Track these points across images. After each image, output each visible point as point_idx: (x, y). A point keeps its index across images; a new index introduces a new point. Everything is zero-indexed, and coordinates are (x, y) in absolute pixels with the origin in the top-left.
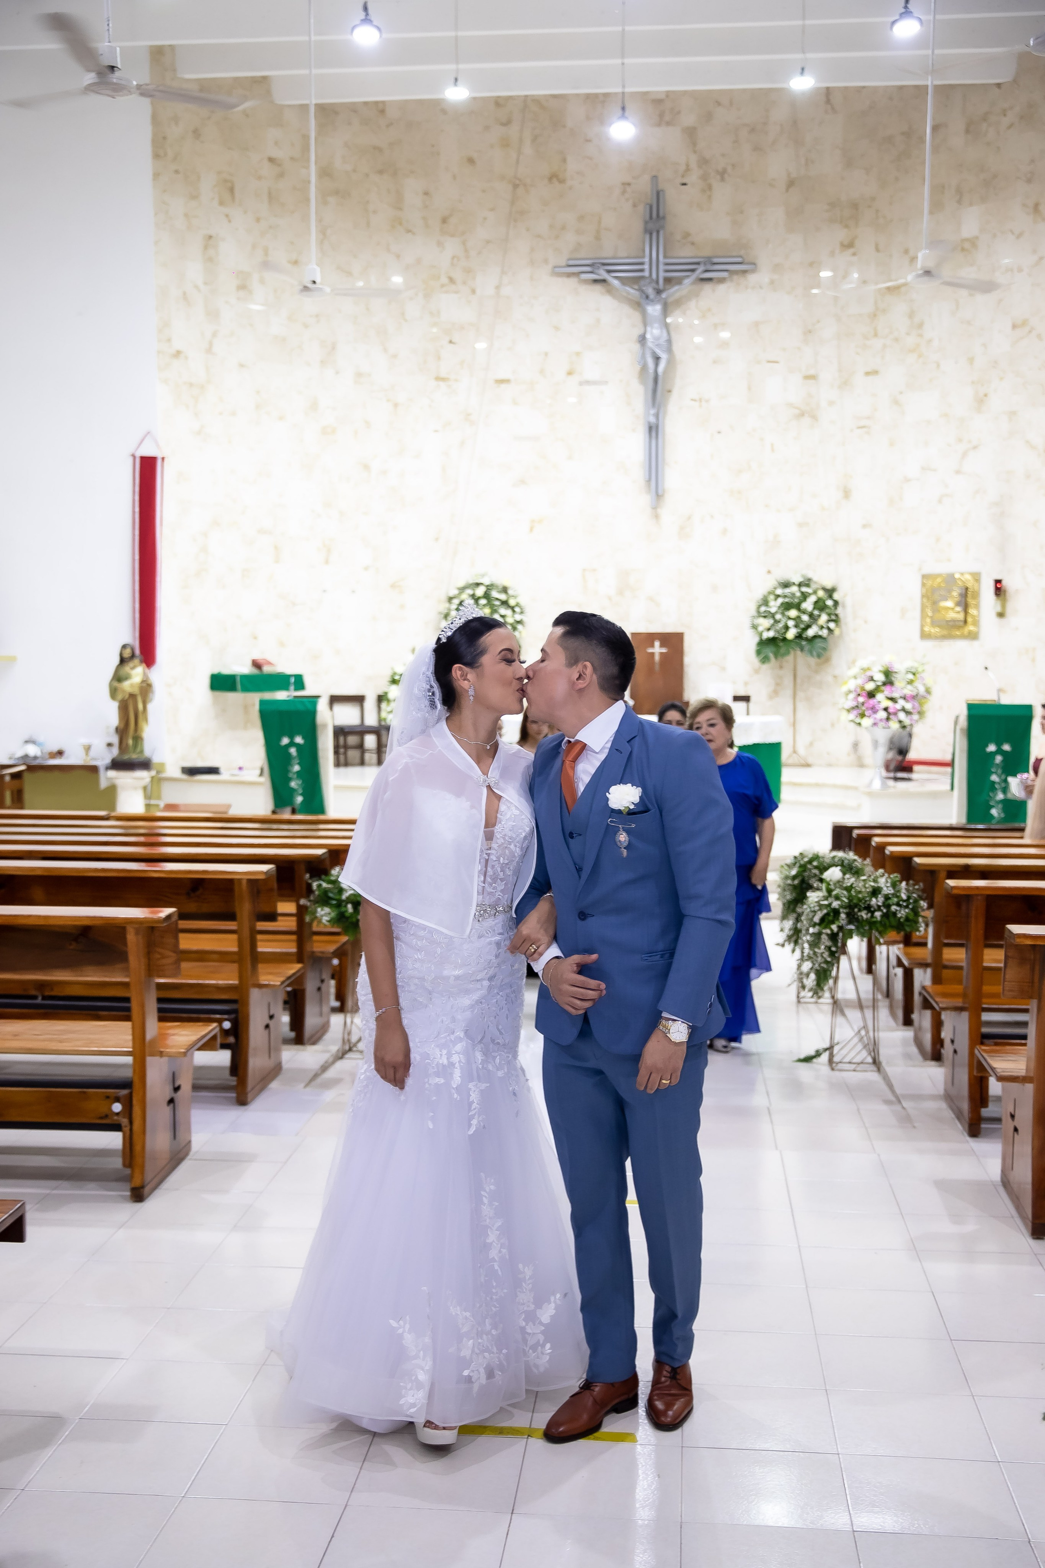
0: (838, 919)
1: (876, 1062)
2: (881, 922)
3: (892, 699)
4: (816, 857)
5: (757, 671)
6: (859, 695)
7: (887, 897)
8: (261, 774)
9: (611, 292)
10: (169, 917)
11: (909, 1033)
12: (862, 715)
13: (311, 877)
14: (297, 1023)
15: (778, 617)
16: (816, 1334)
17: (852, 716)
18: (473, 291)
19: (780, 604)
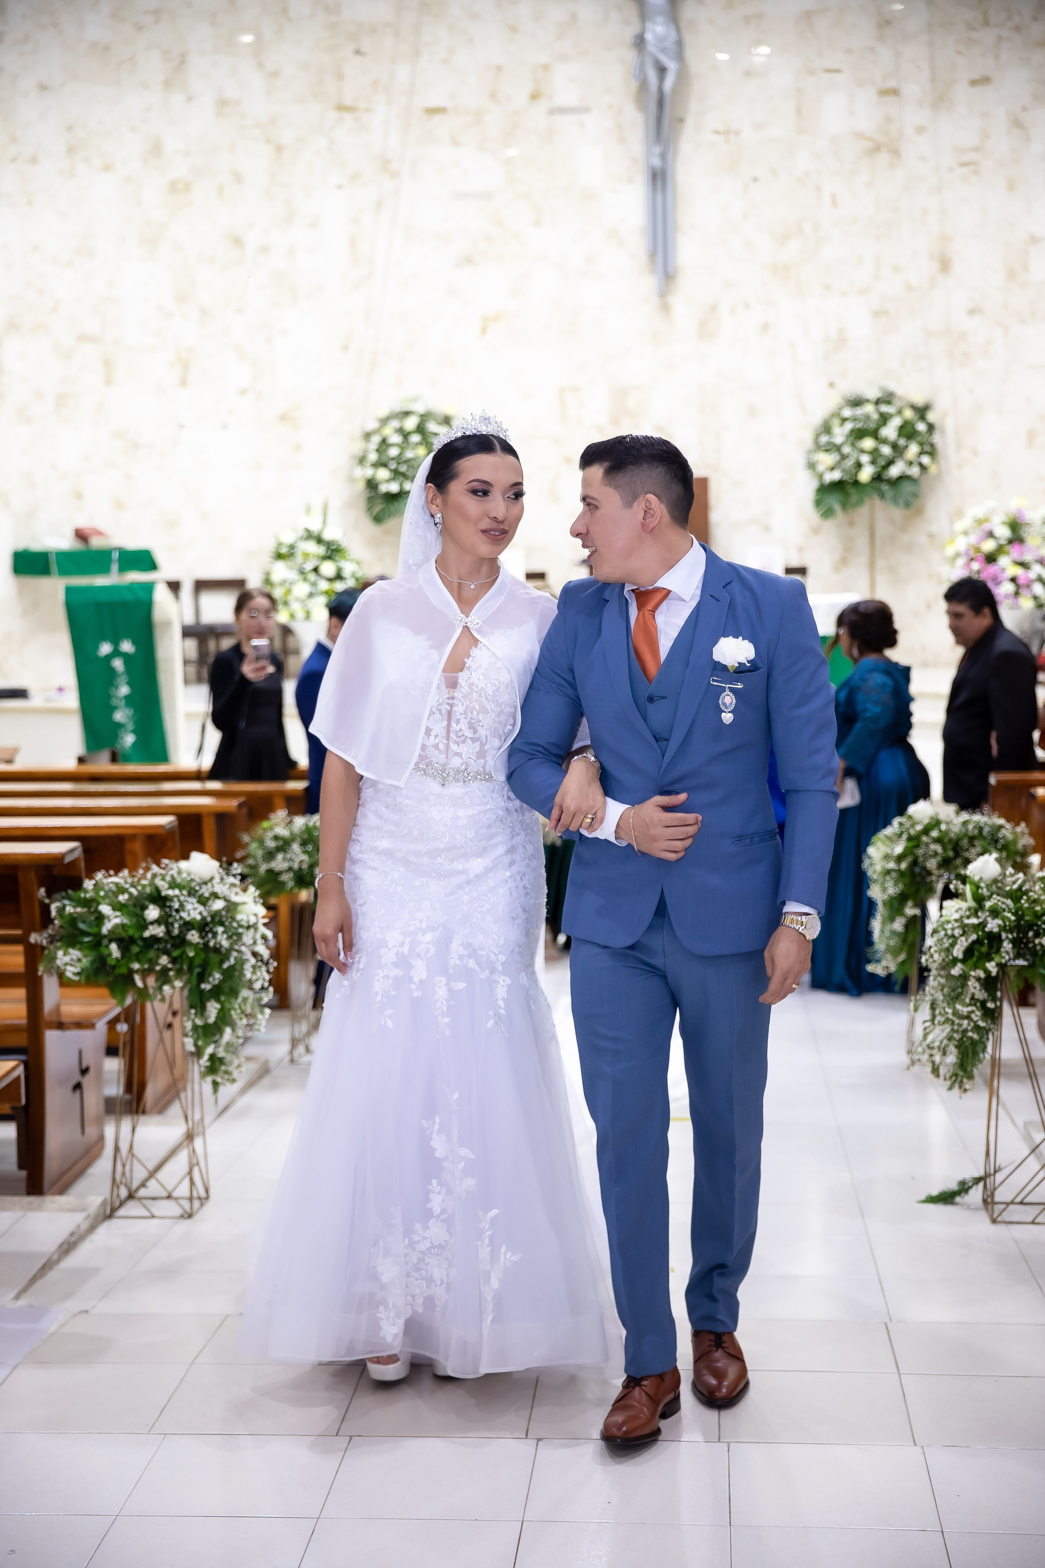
0: (998, 951)
3: (1024, 565)
5: (816, 531)
6: (972, 559)
13: (48, 893)
15: (846, 450)
19: (849, 430)
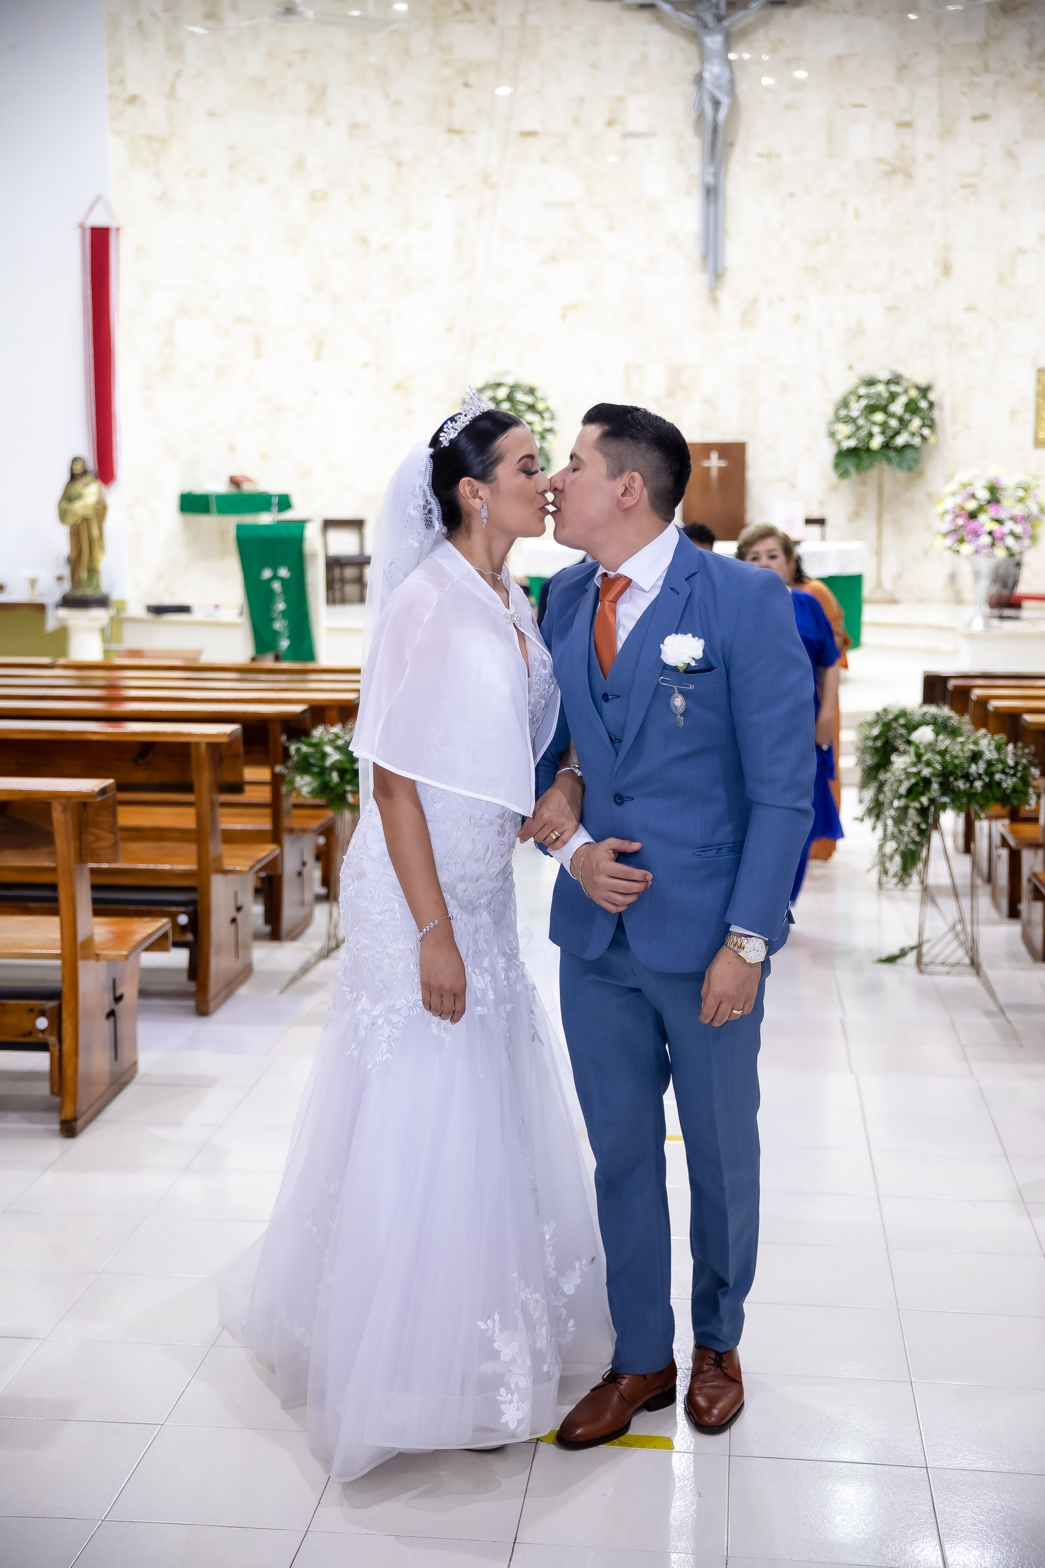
0: (930, 790)
1: (975, 964)
2: (982, 794)
3: (1000, 522)
4: (903, 713)
5: (834, 488)
6: (958, 516)
7: (990, 764)
8: (241, 614)
9: (661, 19)
10: (103, 791)
11: (1015, 929)
12: (961, 541)
13: (289, 739)
14: (273, 915)
15: (861, 422)
16: (898, 1310)
17: (949, 542)
18: (493, 21)
19: (864, 406)
